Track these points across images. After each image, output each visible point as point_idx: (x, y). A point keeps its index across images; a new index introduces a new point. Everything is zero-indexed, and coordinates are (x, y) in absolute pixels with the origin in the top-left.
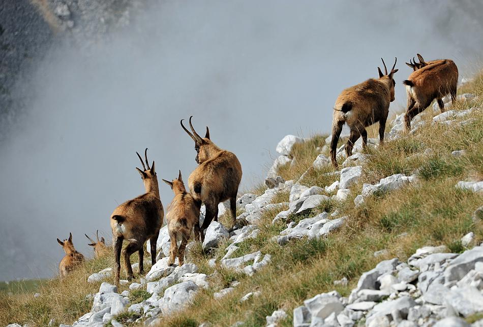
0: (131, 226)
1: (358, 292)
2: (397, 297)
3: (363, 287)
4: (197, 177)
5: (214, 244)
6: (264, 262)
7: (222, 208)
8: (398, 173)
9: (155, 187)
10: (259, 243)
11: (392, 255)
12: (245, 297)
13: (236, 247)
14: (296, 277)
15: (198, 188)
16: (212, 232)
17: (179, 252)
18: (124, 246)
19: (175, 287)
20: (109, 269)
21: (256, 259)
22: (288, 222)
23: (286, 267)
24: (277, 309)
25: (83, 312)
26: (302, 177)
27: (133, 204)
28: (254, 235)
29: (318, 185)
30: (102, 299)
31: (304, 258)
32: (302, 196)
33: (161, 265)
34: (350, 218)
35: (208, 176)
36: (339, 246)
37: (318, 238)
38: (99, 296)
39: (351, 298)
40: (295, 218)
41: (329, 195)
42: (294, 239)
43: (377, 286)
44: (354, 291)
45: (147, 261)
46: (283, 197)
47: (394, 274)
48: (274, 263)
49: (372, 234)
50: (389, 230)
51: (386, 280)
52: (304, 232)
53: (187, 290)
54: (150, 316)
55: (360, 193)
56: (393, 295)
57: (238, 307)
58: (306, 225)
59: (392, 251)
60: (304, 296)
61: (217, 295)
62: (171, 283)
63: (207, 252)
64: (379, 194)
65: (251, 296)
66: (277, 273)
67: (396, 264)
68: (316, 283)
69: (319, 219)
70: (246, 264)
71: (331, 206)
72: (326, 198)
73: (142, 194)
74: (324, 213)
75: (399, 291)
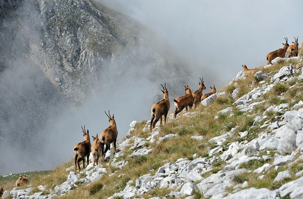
0: (80, 151)
1: (158, 174)
2: (171, 176)
3: (159, 172)
4: (103, 135)
5: (109, 158)
6: (126, 164)
7: (112, 145)
8: (171, 133)
9: (88, 138)
10: (124, 157)
11: (169, 161)
12: (119, 176)
13: (116, 159)
14: (137, 169)
15: (104, 139)
16: (108, 154)
17: (96, 161)
18: (78, 159)
19: (95, 172)
20: (73, 167)
21: (123, 163)
22: (134, 150)
23: (133, 166)
24: (130, 180)
25: (64, 181)
26: (138, 135)
27: (81, 144)
28: (122, 155)
29: (144, 138)
30: (70, 177)
31: (139, 162)
32: (139, 141)
33: (91, 165)
34: (155, 149)
35: (107, 134)
36: (151, 158)
37: (144, 156)
38: (69, 176)
39: (155, 176)
40: (136, 149)
41: (148, 141)
42: (136, 156)
43: (164, 172)
44: (156, 174)
45: (86, 164)
46: (132, 142)
47: (170, 168)
48: (129, 164)
49: (162, 154)
50: (168, 153)
51: (167, 170)
52: (139, 153)
53: (100, 174)
54: (87, 183)
55: (158, 140)
56: (170, 175)
57: (117, 179)
58: (140, 151)
59: (169, 160)
60: (139, 176)
61: (110, 175)
62: (94, 171)
63: (106, 161)
64: (165, 141)
65: (121, 175)
66: (130, 168)
67: (171, 164)
68: (143, 171)
69: (144, 149)
70: (119, 165)
71: (148, 145)
72: (147, 142)
73: (84, 141)
74: (146, 147)
75: (172, 174)
